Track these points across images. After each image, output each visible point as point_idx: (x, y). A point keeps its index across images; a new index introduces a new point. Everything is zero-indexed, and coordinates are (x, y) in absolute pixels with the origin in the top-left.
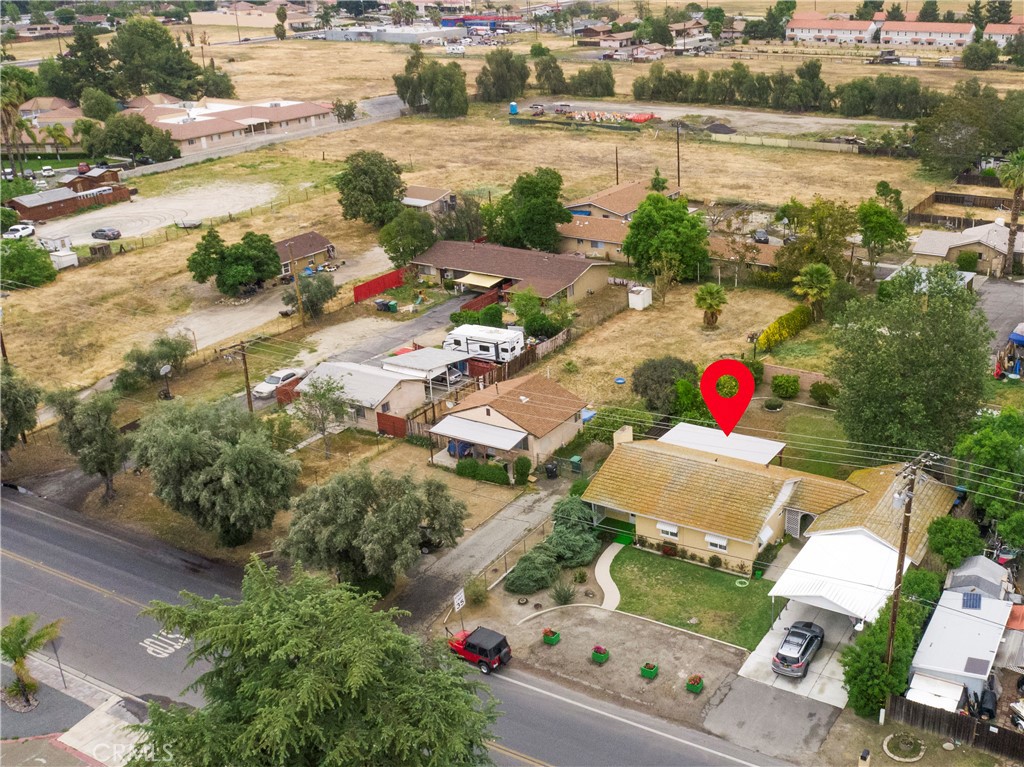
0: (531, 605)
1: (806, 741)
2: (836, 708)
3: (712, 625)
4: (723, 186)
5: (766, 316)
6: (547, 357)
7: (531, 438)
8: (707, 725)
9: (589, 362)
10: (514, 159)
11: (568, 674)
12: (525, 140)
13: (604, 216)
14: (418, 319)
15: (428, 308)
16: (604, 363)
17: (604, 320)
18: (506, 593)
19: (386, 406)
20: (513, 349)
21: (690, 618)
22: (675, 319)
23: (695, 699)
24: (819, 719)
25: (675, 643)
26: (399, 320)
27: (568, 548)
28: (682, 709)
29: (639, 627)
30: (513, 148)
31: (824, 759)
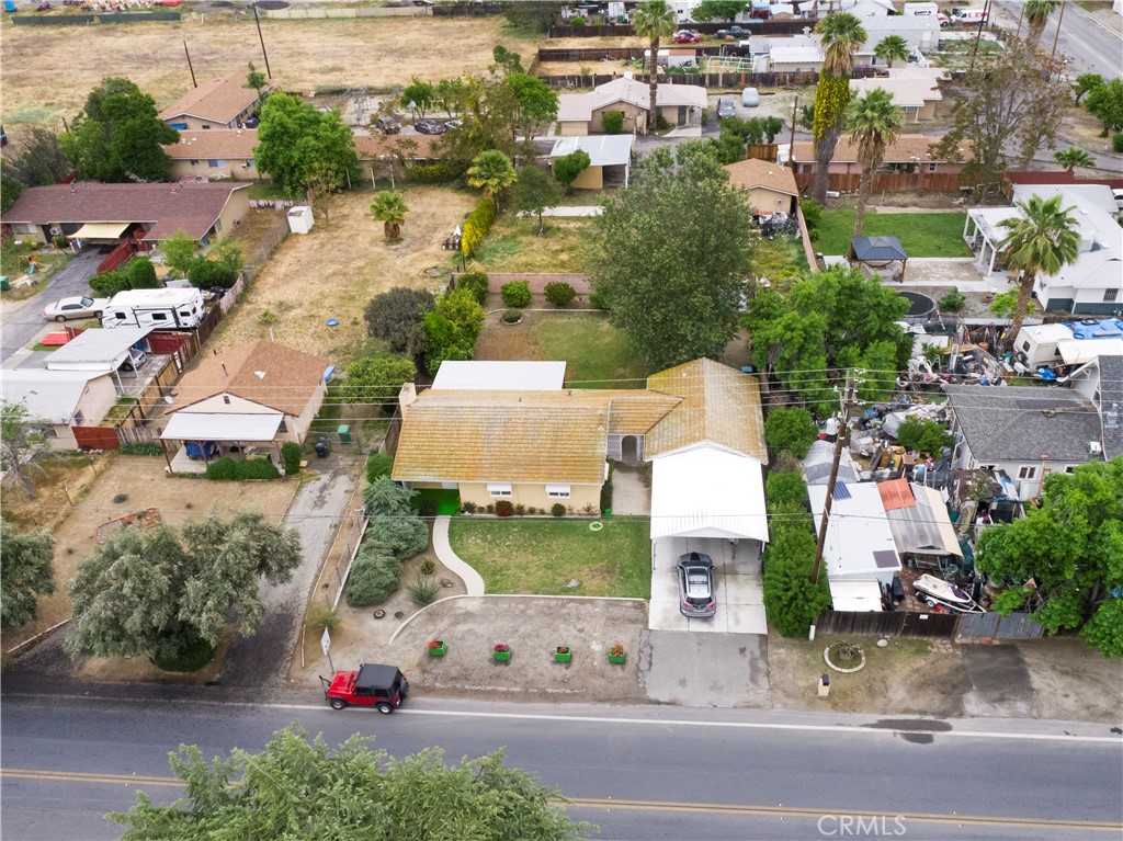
0: (390, 617)
1: (753, 680)
2: (761, 635)
3: (595, 582)
4: (312, 71)
5: (445, 216)
6: (231, 311)
7: (288, 418)
8: (652, 695)
9: (284, 307)
10: (46, 69)
11: (479, 685)
12: (46, 43)
13: (204, 127)
14: (43, 292)
15: (49, 277)
16: (301, 305)
17: (272, 253)
18: (355, 609)
19: (78, 416)
20: (194, 311)
21: (568, 581)
22: (351, 236)
23: (623, 670)
24: (752, 652)
25: (569, 614)
26: (18, 299)
27: (401, 538)
28: (616, 685)
29: (522, 607)
30: (38, 54)
31: (779, 693)
